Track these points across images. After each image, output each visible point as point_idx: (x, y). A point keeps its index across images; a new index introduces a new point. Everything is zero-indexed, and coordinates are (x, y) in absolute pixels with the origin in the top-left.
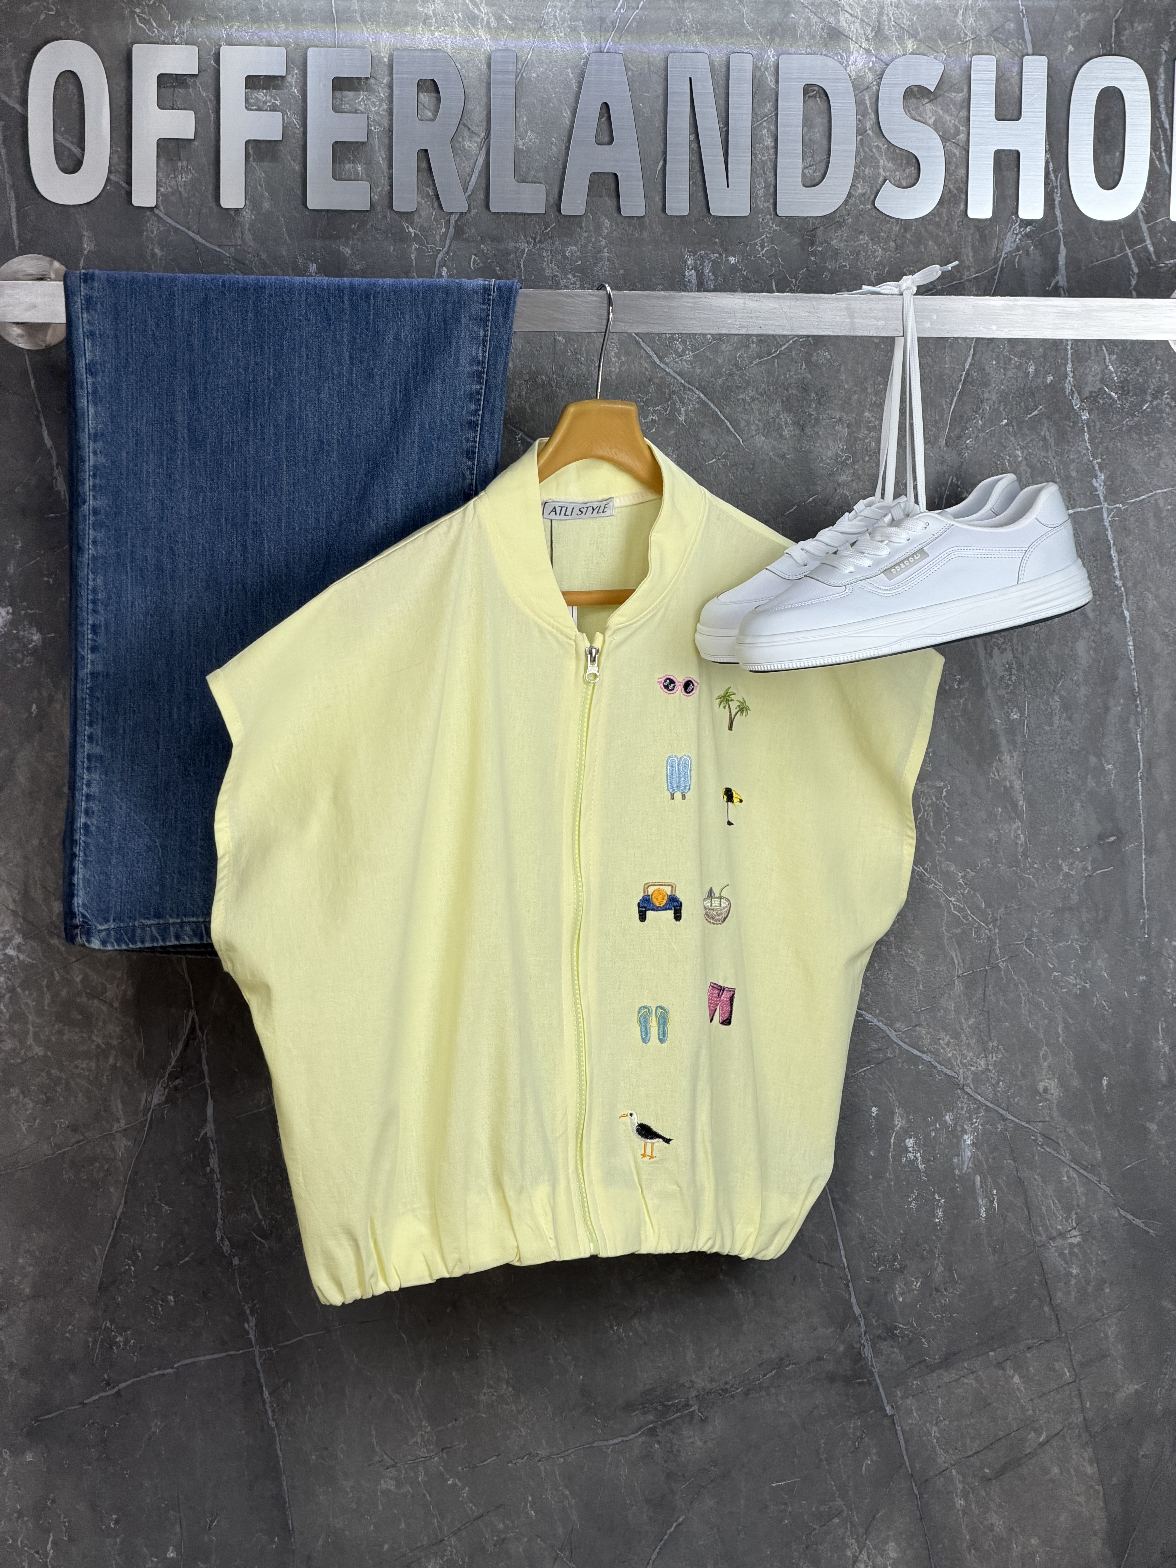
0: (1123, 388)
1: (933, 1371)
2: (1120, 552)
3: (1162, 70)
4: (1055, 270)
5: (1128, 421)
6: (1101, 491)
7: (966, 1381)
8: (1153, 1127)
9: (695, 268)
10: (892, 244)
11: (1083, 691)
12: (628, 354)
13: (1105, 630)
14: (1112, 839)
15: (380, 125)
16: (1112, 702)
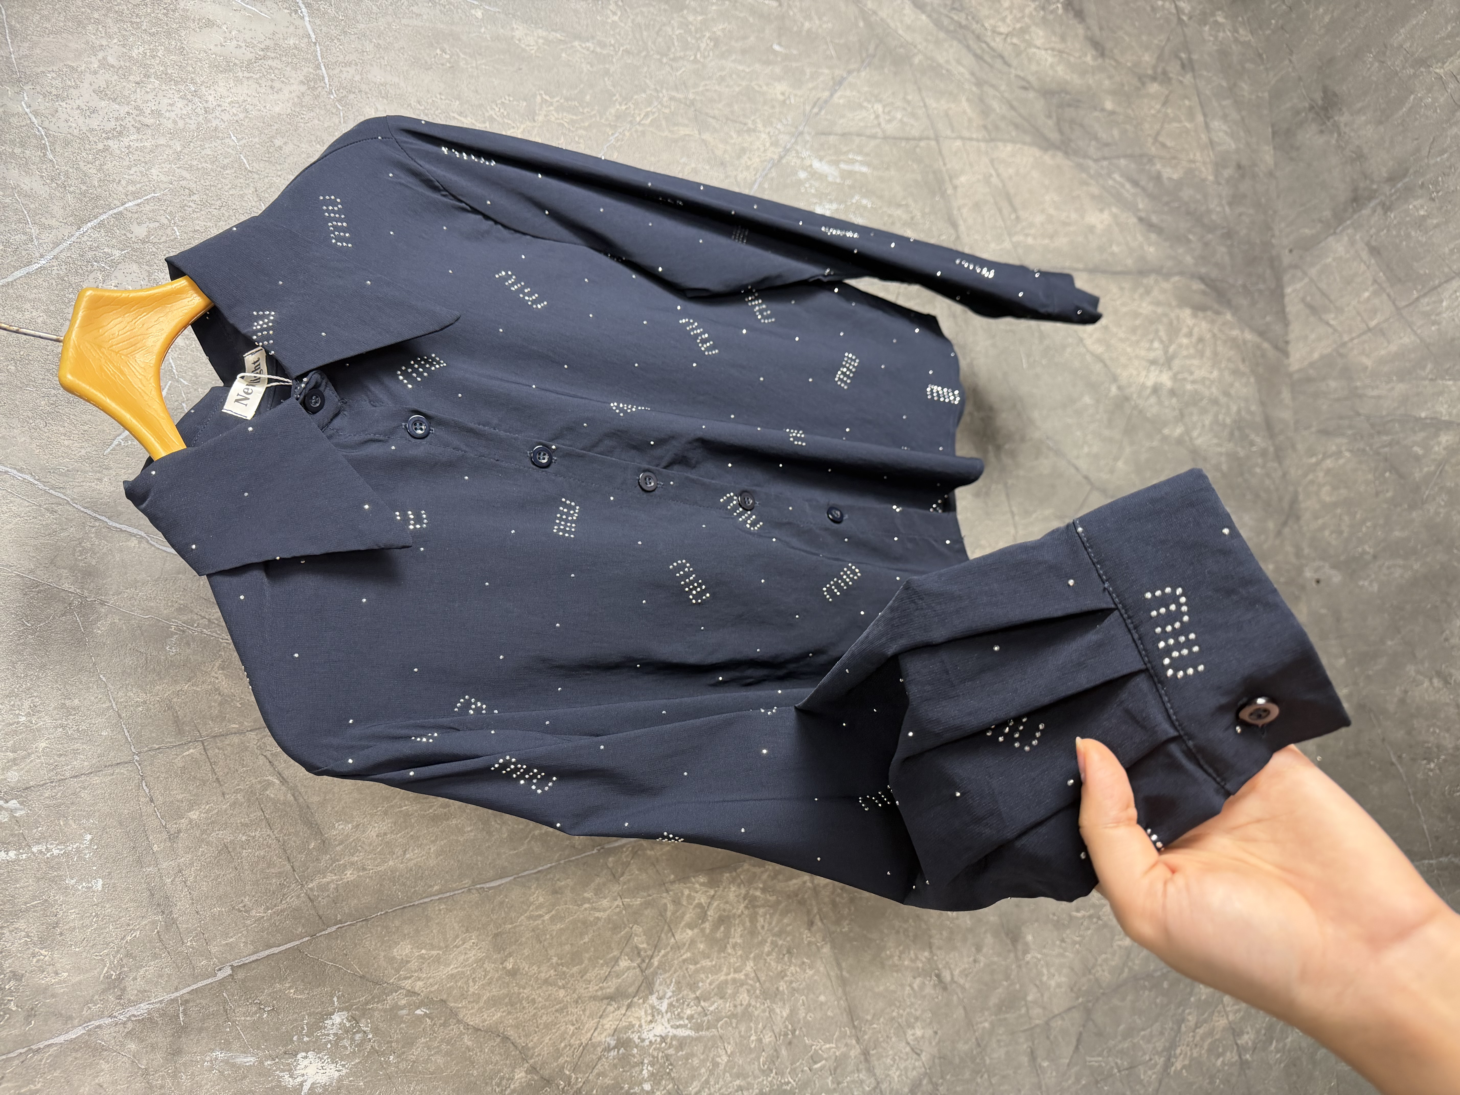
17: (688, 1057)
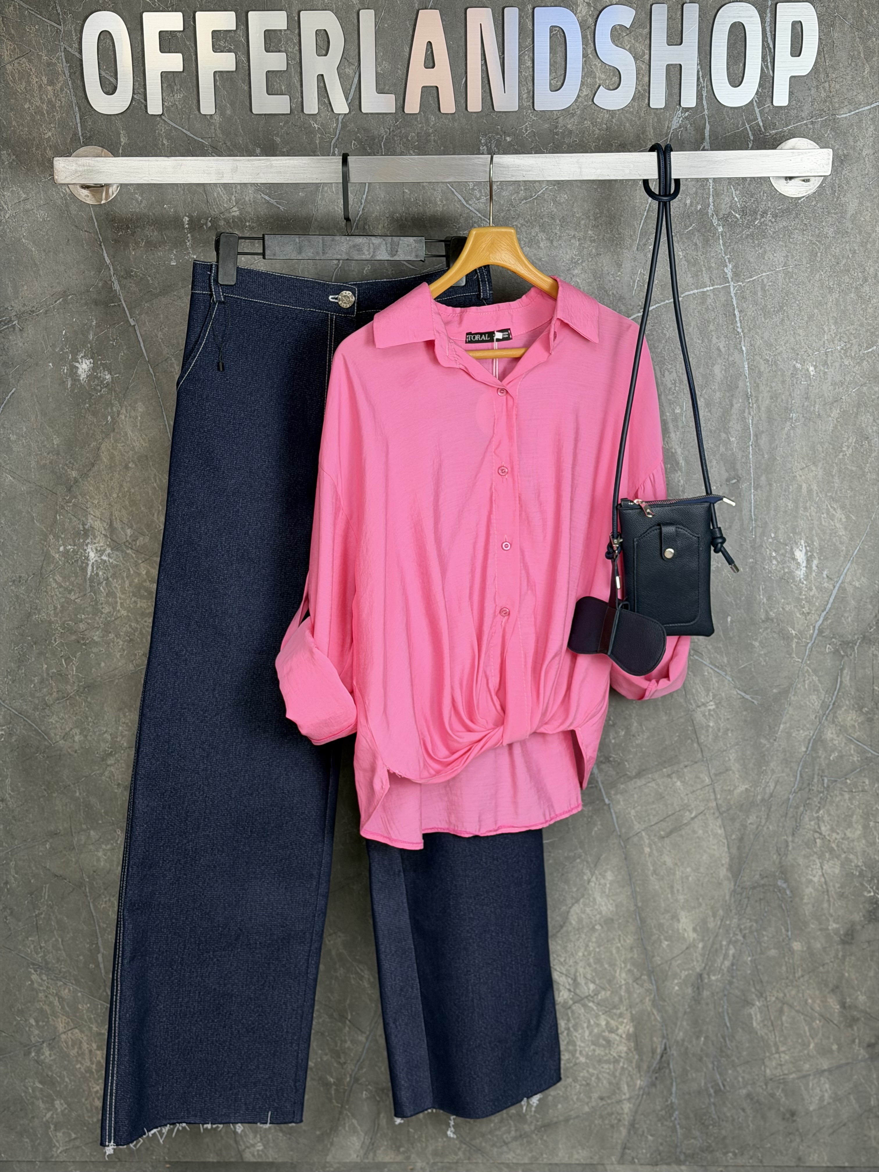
0: (743, 211)
1: (632, 780)
2: (740, 312)
3: (768, 11)
4: (703, 139)
5: (746, 232)
6: (730, 275)
7: (650, 784)
8: (757, 644)
9: (486, 145)
10: (604, 126)
11: (718, 395)
12: (447, 199)
13: (731, 359)
14: (734, 481)
15: (295, 60)
16: (735, 401)
17: (76, 573)
